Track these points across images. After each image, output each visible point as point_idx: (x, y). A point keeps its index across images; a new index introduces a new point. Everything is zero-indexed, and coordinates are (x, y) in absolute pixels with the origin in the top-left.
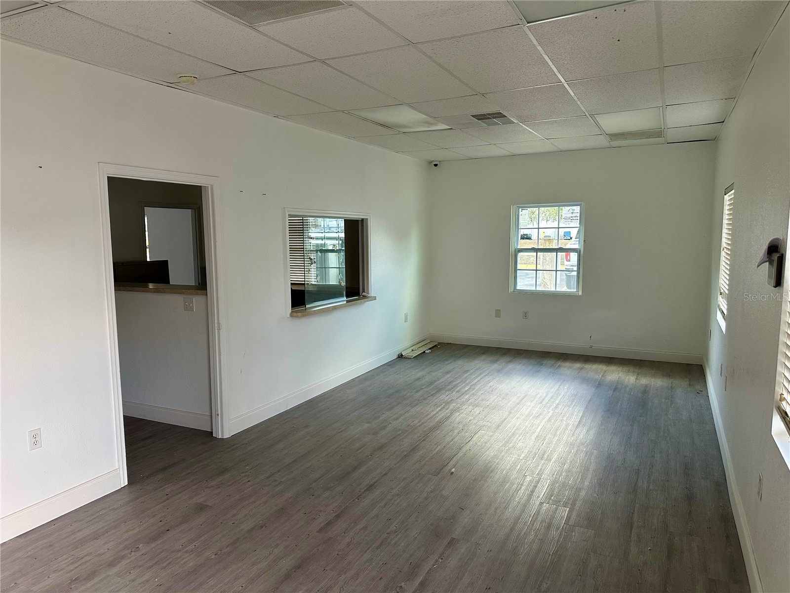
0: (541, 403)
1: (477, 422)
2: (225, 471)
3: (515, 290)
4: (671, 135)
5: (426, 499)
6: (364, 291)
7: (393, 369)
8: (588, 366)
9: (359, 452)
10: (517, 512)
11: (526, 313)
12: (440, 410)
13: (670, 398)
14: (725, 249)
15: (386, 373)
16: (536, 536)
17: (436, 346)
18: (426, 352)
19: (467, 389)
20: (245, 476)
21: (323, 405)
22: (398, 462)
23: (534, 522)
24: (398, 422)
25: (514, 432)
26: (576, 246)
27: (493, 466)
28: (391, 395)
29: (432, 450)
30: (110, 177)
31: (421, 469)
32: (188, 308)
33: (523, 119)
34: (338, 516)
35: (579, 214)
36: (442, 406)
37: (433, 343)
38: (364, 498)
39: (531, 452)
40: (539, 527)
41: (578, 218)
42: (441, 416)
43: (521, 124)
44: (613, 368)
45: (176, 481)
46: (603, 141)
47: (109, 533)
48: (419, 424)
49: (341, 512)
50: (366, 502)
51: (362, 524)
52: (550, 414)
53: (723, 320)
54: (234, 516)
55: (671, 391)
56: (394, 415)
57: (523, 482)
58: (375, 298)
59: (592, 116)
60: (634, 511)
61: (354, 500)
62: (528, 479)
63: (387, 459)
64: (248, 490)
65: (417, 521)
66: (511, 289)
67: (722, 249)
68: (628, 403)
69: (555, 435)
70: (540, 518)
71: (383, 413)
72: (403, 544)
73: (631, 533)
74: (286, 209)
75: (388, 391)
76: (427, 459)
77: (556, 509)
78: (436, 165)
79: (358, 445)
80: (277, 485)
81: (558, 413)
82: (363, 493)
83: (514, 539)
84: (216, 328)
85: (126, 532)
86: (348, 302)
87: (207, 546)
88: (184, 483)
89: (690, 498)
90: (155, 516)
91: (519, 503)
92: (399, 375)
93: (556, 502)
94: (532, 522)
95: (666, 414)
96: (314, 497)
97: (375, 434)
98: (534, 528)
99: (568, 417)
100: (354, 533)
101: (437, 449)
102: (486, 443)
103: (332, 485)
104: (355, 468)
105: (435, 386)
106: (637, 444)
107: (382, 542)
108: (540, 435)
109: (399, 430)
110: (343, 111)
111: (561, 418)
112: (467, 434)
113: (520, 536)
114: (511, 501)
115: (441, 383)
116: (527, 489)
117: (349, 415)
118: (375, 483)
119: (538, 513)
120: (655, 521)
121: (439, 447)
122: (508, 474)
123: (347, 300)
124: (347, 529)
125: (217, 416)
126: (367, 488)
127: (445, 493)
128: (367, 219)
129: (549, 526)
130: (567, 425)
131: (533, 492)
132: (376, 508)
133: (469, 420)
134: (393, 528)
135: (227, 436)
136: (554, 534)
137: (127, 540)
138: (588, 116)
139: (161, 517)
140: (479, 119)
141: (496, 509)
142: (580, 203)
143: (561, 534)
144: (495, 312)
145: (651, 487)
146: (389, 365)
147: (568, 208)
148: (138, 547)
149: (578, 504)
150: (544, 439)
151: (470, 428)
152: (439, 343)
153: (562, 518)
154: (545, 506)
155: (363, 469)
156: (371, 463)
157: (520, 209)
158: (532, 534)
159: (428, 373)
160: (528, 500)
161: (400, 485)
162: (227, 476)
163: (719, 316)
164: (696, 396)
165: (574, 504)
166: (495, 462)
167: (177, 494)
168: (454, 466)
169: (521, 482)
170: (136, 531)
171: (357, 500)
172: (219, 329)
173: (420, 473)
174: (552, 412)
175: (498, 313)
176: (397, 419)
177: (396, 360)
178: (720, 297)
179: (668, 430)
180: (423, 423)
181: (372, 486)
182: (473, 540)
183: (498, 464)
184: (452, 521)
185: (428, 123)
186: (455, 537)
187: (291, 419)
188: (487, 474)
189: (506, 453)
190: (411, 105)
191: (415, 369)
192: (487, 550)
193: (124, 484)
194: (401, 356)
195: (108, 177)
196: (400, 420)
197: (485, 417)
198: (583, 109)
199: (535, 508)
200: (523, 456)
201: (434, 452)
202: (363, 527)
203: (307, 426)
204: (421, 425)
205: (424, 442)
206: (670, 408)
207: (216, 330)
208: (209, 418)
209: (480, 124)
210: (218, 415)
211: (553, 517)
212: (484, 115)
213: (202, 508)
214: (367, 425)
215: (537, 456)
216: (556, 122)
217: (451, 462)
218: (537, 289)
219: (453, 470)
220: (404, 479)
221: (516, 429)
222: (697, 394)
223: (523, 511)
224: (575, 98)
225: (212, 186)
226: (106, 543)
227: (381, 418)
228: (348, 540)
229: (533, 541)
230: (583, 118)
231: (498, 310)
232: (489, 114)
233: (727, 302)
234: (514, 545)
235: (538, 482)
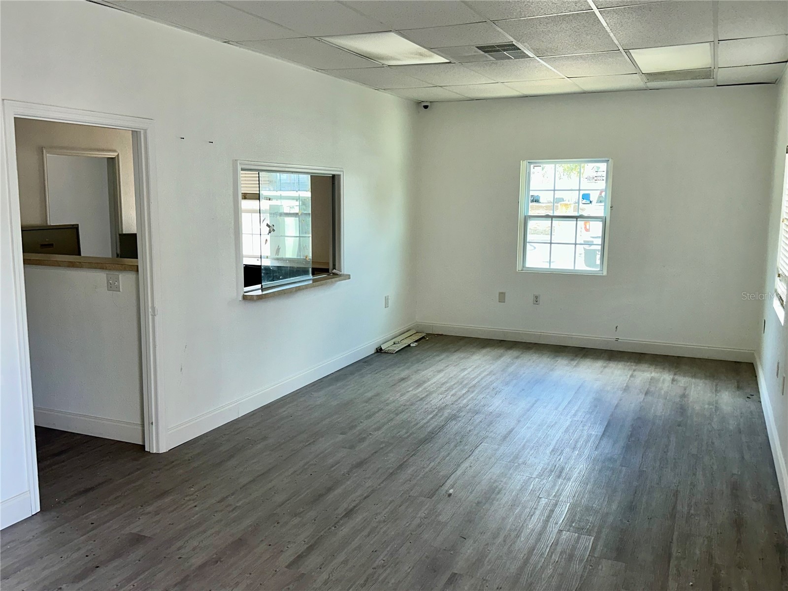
0: (556, 409)
1: (478, 433)
2: (164, 494)
3: (524, 269)
4: (722, 76)
5: (419, 526)
6: (334, 268)
7: (371, 367)
8: (612, 365)
9: (333, 469)
10: (532, 541)
11: (537, 297)
12: (432, 418)
13: (714, 403)
14: (785, 220)
15: (363, 371)
16: (555, 570)
17: (423, 338)
18: (412, 345)
19: (464, 392)
20: (190, 500)
21: (284, 411)
22: (382, 483)
23: (552, 554)
24: (380, 432)
25: (524, 445)
26: (601, 214)
27: (500, 487)
28: (371, 399)
29: (424, 468)
30: (17, 118)
31: (412, 490)
32: (112, 287)
33: (540, 53)
34: (311, 549)
35: (605, 173)
36: (434, 413)
37: (420, 334)
38: (342, 526)
39: (546, 469)
40: (559, 559)
41: (604, 178)
42: (433, 425)
43: (537, 58)
44: (644, 366)
45: (102, 507)
46: (636, 81)
47: (22, 571)
48: (406, 435)
49: (315, 542)
50: (345, 530)
51: (341, 557)
52: (568, 423)
53: (781, 308)
54: (179, 549)
55: (716, 395)
56: (375, 424)
57: (537, 505)
58: (348, 277)
59: (627, 51)
60: (672, 540)
61: (330, 528)
62: (544, 501)
63: (369, 478)
64: (196, 516)
65: (409, 553)
66: (519, 267)
67: (781, 220)
68: (663, 410)
69: (574, 448)
70: (559, 549)
71: (361, 422)
72: (393, 581)
73: (669, 566)
74: (239, 161)
75: (366, 395)
76: (419, 478)
77: (579, 538)
78: (426, 107)
79: (331, 460)
80: (233, 510)
81: (578, 421)
82: (341, 519)
83: (528, 574)
84: (150, 314)
85: (44, 569)
86: (314, 281)
87: (149, 586)
88: (112, 508)
89: (738, 524)
90: (79, 549)
91: (533, 530)
92: (378, 374)
93: (579, 530)
94: (550, 554)
95: (709, 424)
96: (279, 525)
97: (352, 447)
98: (552, 561)
99: (590, 426)
100: (333, 568)
101: (430, 467)
102: (490, 458)
103: (302, 510)
104: (329, 490)
105: (425, 389)
106: (675, 459)
107: (368, 578)
108: (556, 447)
109: (382, 442)
110: (314, 37)
111: (581, 428)
112: (466, 447)
113: (536, 571)
114: (523, 529)
115: (432, 384)
116: (542, 514)
117: (318, 423)
118: (355, 507)
119: (556, 543)
120: (698, 552)
121: (432, 464)
122: (519, 496)
123: (313, 280)
124: (323, 564)
125: (150, 425)
126: (346, 514)
127: (443, 518)
128: (339, 176)
129: (571, 557)
130: (589, 436)
131: (549, 517)
132: (359, 537)
133: (468, 430)
134: (379, 562)
135: (163, 449)
136: (576, 567)
137: (45, 579)
138: (623, 51)
139: (87, 551)
140: (485, 52)
141: (506, 537)
142: (607, 159)
143: (585, 567)
144: (498, 295)
145: (692, 512)
146: (365, 362)
147: (591, 165)
148: (61, 588)
149: (605, 531)
150: (561, 453)
151: (470, 440)
152: (428, 335)
153: (586, 548)
154: (565, 535)
155: (339, 491)
156: (349, 483)
157: (532, 166)
158: (551, 567)
159: (416, 372)
160: (544, 527)
161: (387, 510)
162: (167, 500)
163: (776, 303)
164: (746, 401)
165: (599, 532)
166: (502, 481)
167: (104, 523)
168: (452, 487)
169: (535, 506)
170: (56, 569)
171: (333, 528)
172: (154, 315)
173: (410, 495)
174: (571, 420)
175: (502, 297)
176: (379, 429)
177: (374, 356)
178: (778, 280)
179: (713, 443)
180: (411, 434)
181: (352, 510)
182: (478, 575)
183: (505, 483)
184: (452, 552)
185: (421, 55)
186: (456, 572)
187: (244, 428)
188: (493, 496)
189: (515, 470)
190: (401, 33)
191: (399, 367)
192: (497, 586)
193: (36, 511)
194: (379, 351)
195: (15, 118)
196: (383, 430)
197: (488, 426)
198: (616, 42)
199: (552, 537)
200: (536, 473)
201: (427, 470)
202: (343, 561)
203: (265, 438)
204: (409, 436)
205: (414, 457)
206: (715, 416)
207: (150, 317)
208: (140, 428)
209: (487, 57)
210: (152, 423)
211: (574, 548)
212: (493, 47)
213: (138, 539)
214: (341, 437)
215: (553, 473)
216: (581, 57)
217: (449, 481)
218: (551, 267)
219: (451, 491)
220: (391, 502)
221: (526, 442)
222: (747, 399)
223: (538, 540)
224: (608, 29)
225: (145, 131)
226: (18, 583)
227: (359, 428)
228: (324, 576)
229: (552, 576)
230: (615, 53)
231: (502, 293)
232: (498, 46)
233: (787, 286)
234: (529, 581)
235: (556, 505)
